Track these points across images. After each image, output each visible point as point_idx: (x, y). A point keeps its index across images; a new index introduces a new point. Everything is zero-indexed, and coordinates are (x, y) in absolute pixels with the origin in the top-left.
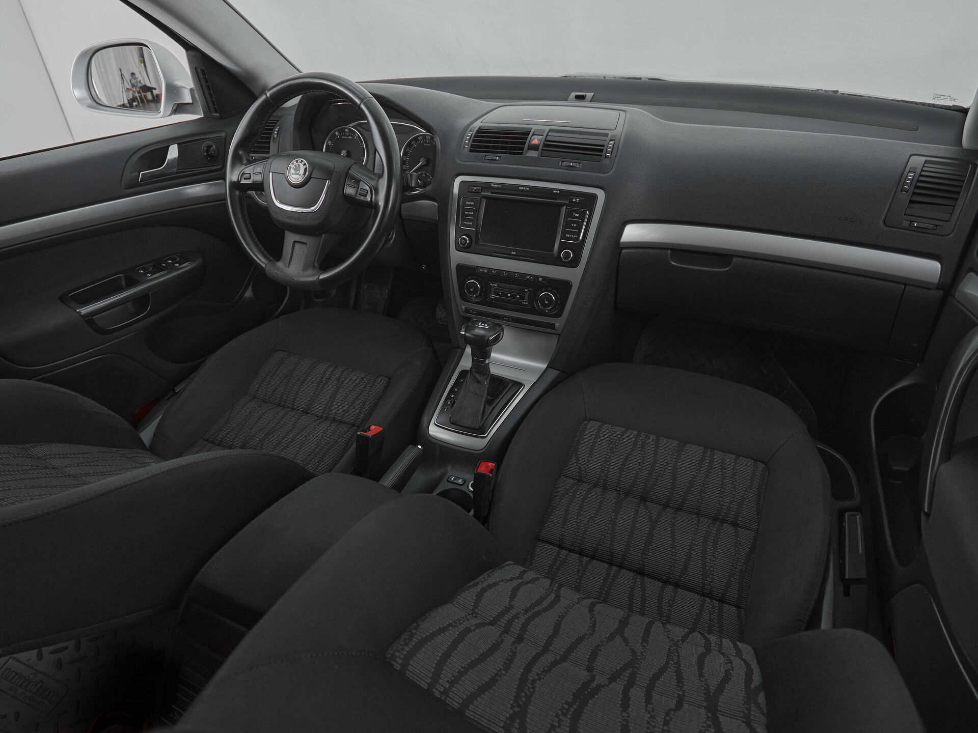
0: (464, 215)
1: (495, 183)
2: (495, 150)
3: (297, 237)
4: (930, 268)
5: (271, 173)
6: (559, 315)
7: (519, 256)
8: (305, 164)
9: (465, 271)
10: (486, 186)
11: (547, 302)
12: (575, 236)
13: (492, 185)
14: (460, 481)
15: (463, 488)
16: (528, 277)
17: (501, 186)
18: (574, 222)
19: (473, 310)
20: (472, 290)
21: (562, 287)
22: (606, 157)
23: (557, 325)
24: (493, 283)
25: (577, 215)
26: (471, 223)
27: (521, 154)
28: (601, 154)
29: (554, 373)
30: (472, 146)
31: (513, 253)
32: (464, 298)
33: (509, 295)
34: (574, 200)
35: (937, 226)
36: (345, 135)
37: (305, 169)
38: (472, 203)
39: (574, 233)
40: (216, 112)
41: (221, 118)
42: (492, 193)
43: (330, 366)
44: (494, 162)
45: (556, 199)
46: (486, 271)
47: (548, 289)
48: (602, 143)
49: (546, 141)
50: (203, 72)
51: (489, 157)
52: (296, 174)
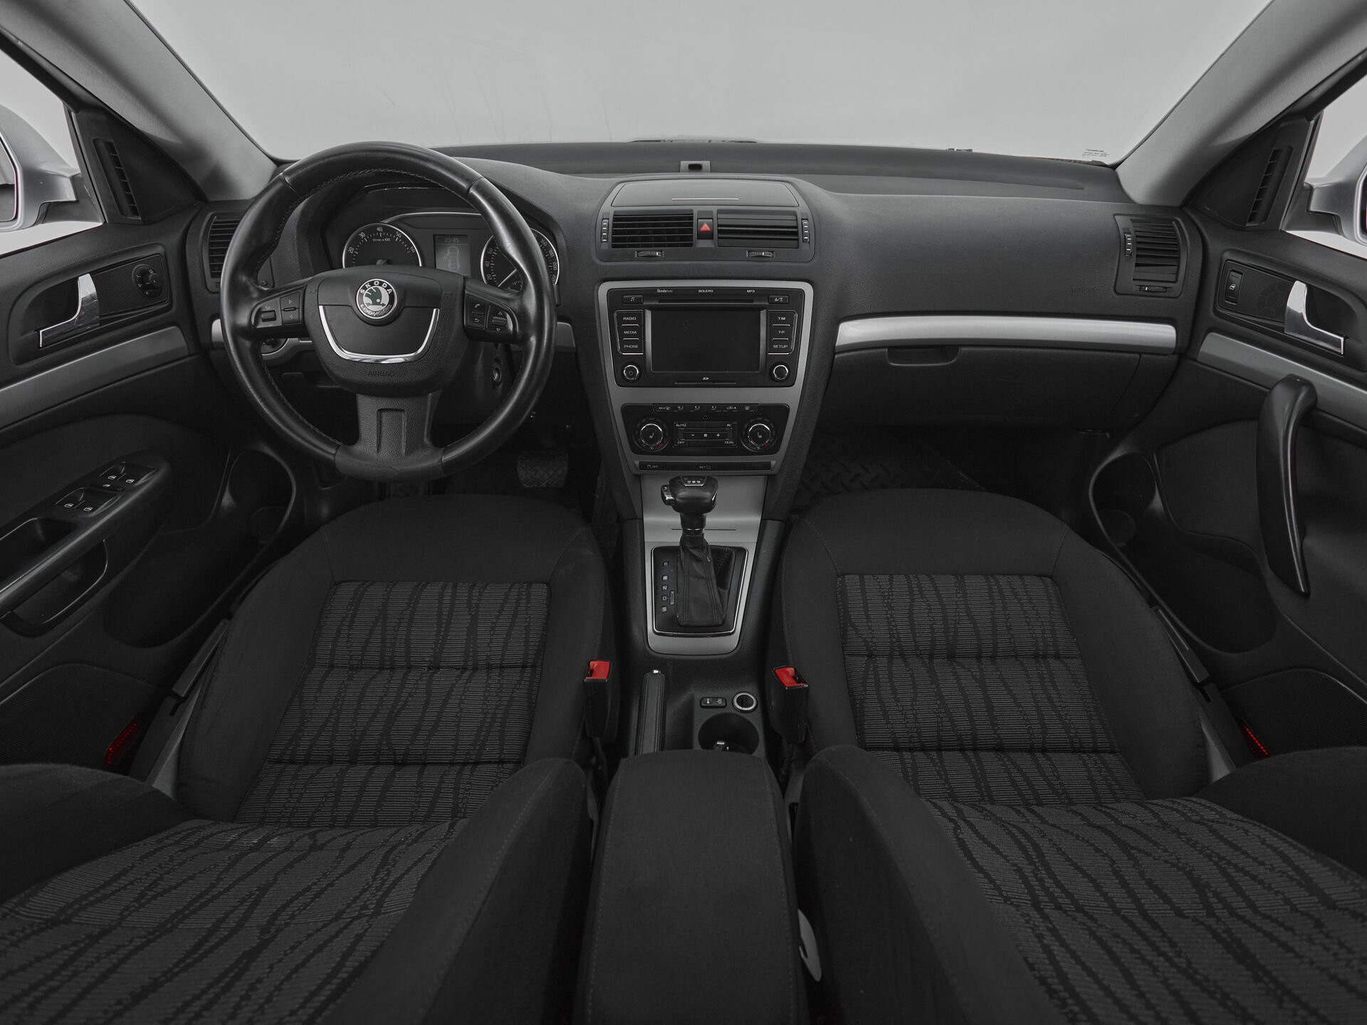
0: (622, 336)
1: (662, 288)
2: (646, 242)
3: (384, 403)
4: (1164, 333)
5: (321, 308)
6: (773, 450)
7: (715, 382)
8: (388, 287)
9: (634, 414)
10: (650, 293)
11: (760, 437)
12: (785, 346)
13: (659, 291)
14: (720, 701)
15: (729, 710)
16: (730, 408)
17: (671, 291)
18: (781, 328)
19: (652, 464)
20: (651, 437)
21: (777, 413)
22: (804, 241)
23: (773, 463)
24: (679, 424)
25: (783, 319)
26: (636, 346)
27: (691, 245)
28: (797, 238)
29: (773, 527)
30: (614, 240)
31: (704, 379)
32: (636, 450)
33: (706, 435)
34: (776, 300)
35: (1166, 288)
36: (379, 237)
37: (391, 296)
38: (632, 319)
39: (783, 342)
40: (135, 212)
41: (146, 222)
42: (660, 301)
43: (444, 587)
44: (654, 259)
45: (752, 301)
46: (668, 409)
47: (758, 419)
48: (794, 224)
49: (719, 226)
50: (110, 147)
51: (642, 254)
52: (375, 303)
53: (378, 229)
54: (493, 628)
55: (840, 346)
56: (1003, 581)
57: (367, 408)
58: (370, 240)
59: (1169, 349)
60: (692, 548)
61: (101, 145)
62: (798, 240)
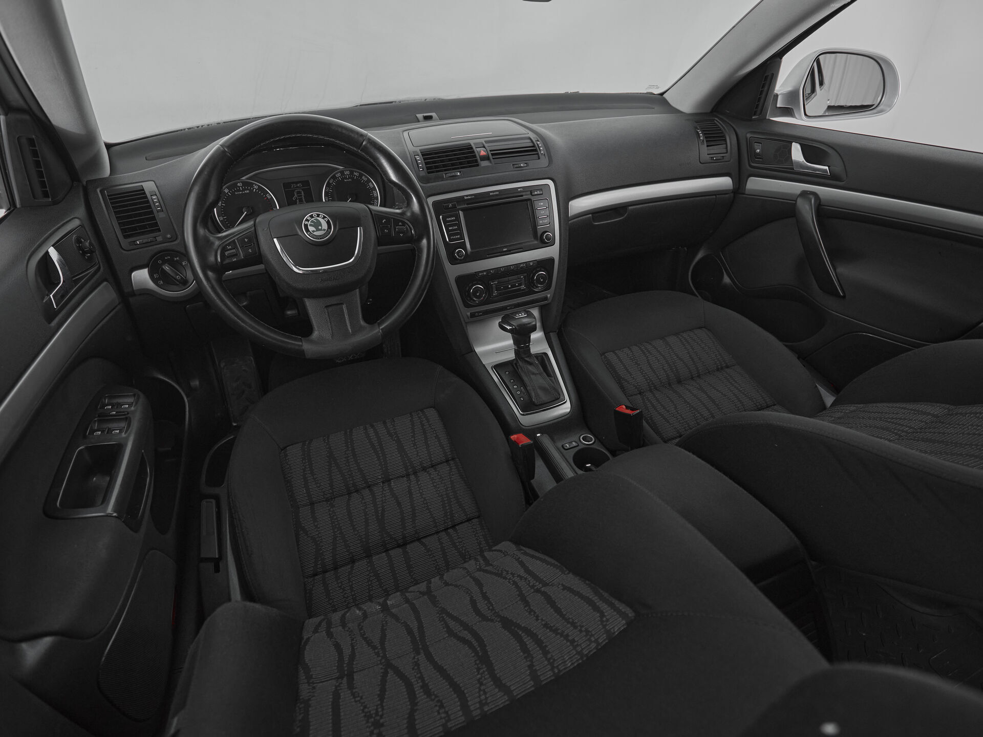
0: (448, 231)
1: (467, 196)
2: (446, 168)
3: (329, 301)
5: (276, 239)
6: (548, 287)
7: (510, 251)
9: (464, 281)
10: (460, 200)
11: (542, 280)
12: (546, 221)
13: (465, 198)
14: (574, 443)
15: (582, 446)
16: (522, 265)
17: (473, 197)
18: (542, 210)
19: (480, 312)
20: (478, 294)
21: (546, 264)
22: (542, 154)
23: (549, 296)
24: (493, 282)
25: (542, 204)
26: (459, 236)
27: (478, 165)
29: (554, 336)
30: (428, 168)
31: (504, 250)
32: (467, 306)
33: (510, 286)
34: (536, 193)
35: (723, 157)
37: (328, 223)
38: (453, 218)
39: (545, 219)
41: (55, 203)
42: (467, 204)
43: (366, 429)
44: (457, 177)
45: (522, 196)
46: (485, 274)
47: (538, 269)
48: (531, 144)
49: (490, 151)
50: (31, 142)
51: (449, 175)
52: (318, 230)
53: (238, 185)
54: (415, 444)
55: (571, 216)
56: (685, 335)
57: (312, 307)
58: (233, 194)
59: (729, 190)
60: (527, 357)
61: (24, 141)
62: (538, 154)
